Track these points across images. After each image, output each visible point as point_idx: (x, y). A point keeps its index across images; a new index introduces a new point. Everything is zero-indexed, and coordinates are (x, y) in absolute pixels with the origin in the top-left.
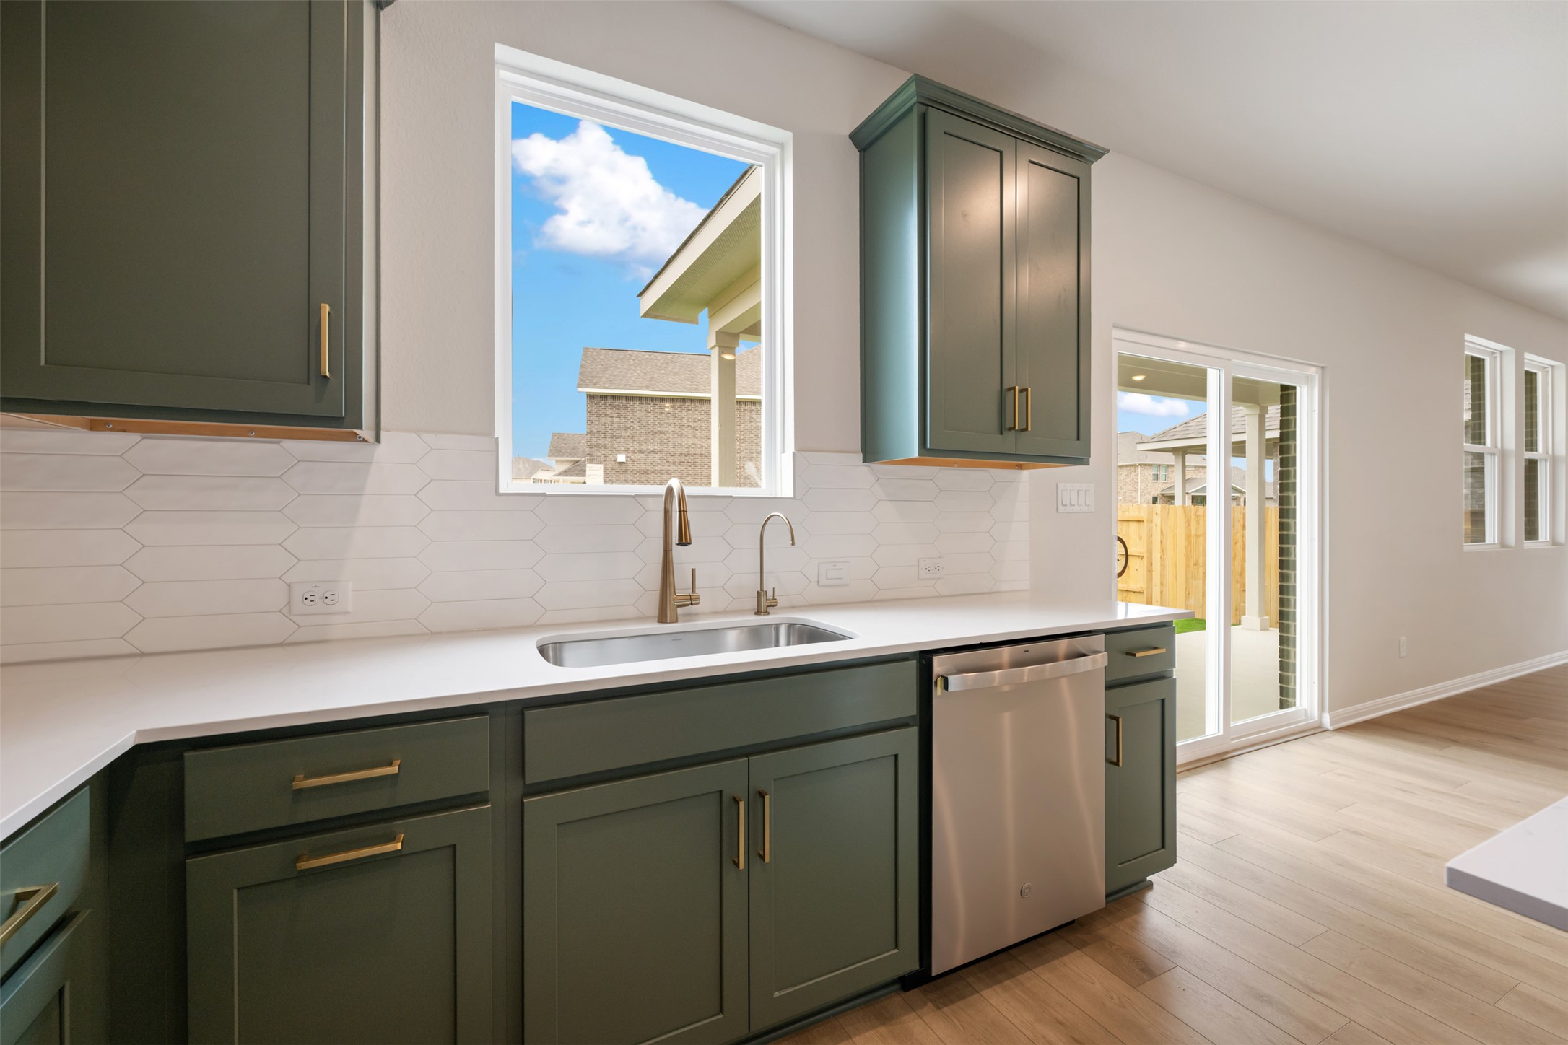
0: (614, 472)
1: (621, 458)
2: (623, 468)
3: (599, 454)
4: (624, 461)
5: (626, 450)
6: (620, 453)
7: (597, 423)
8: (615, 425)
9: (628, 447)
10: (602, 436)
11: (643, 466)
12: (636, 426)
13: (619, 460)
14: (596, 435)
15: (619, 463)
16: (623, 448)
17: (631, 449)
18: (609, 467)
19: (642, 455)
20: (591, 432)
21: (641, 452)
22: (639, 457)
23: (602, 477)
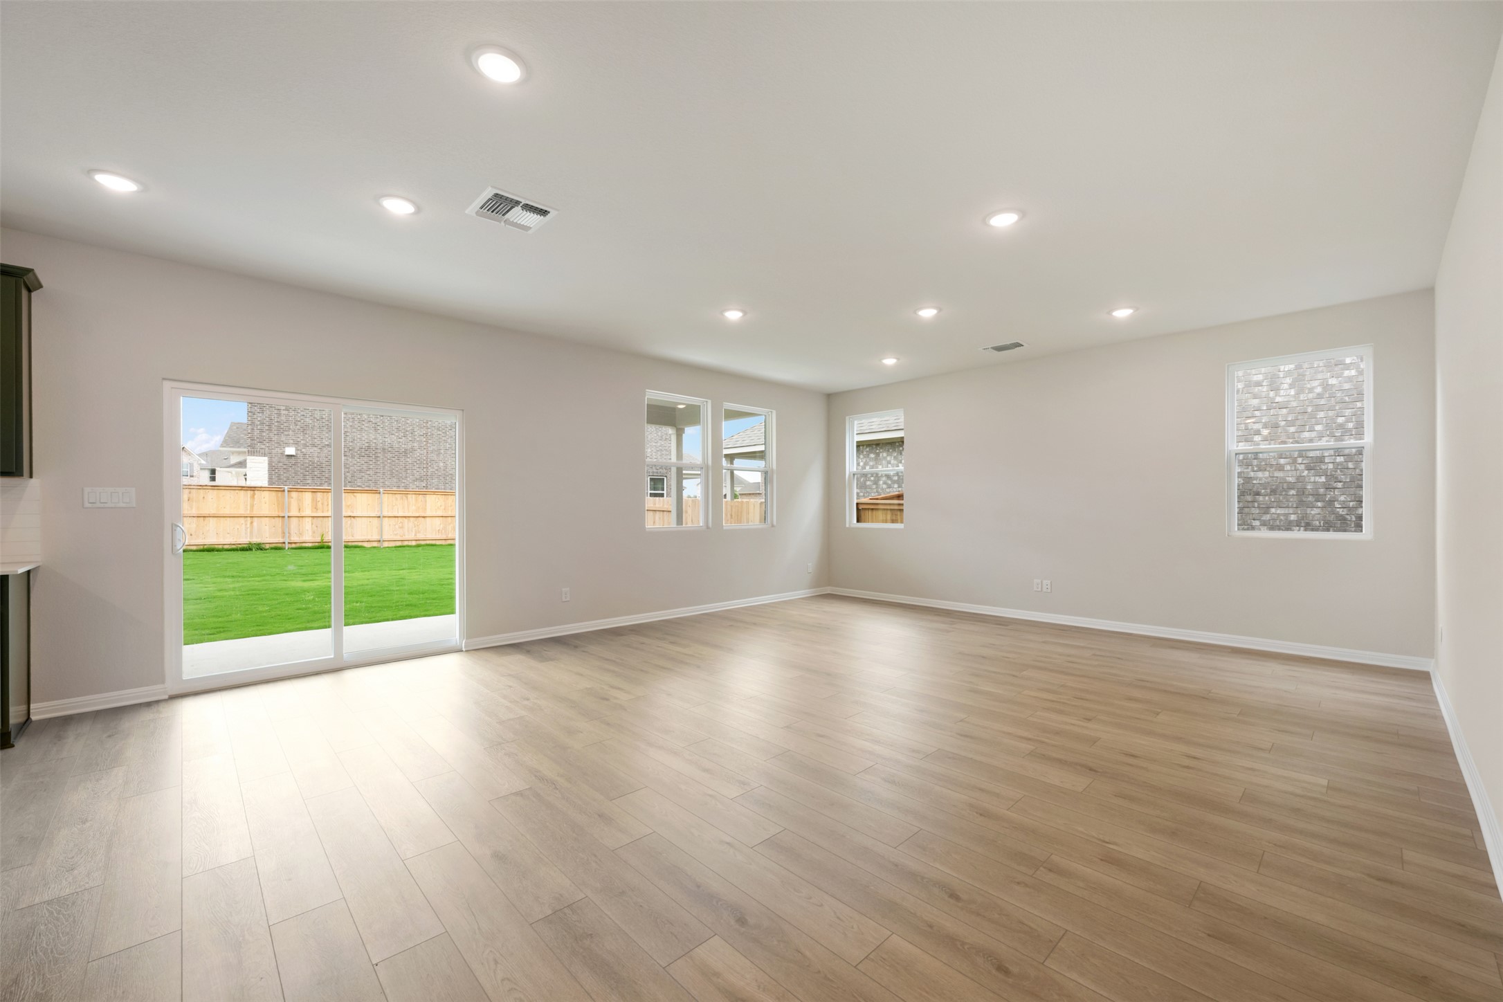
0: (281, 464)
1: (290, 451)
2: (293, 461)
3: (263, 447)
4: (294, 453)
5: (296, 443)
6: (288, 446)
7: (260, 415)
8: (283, 418)
9: (299, 440)
10: (267, 428)
11: (316, 459)
12: (307, 420)
13: (287, 453)
14: (259, 427)
15: (288, 456)
16: (292, 441)
17: (302, 442)
18: (276, 460)
19: (315, 449)
20: (253, 423)
21: (314, 445)
22: (312, 451)
23: (267, 469)
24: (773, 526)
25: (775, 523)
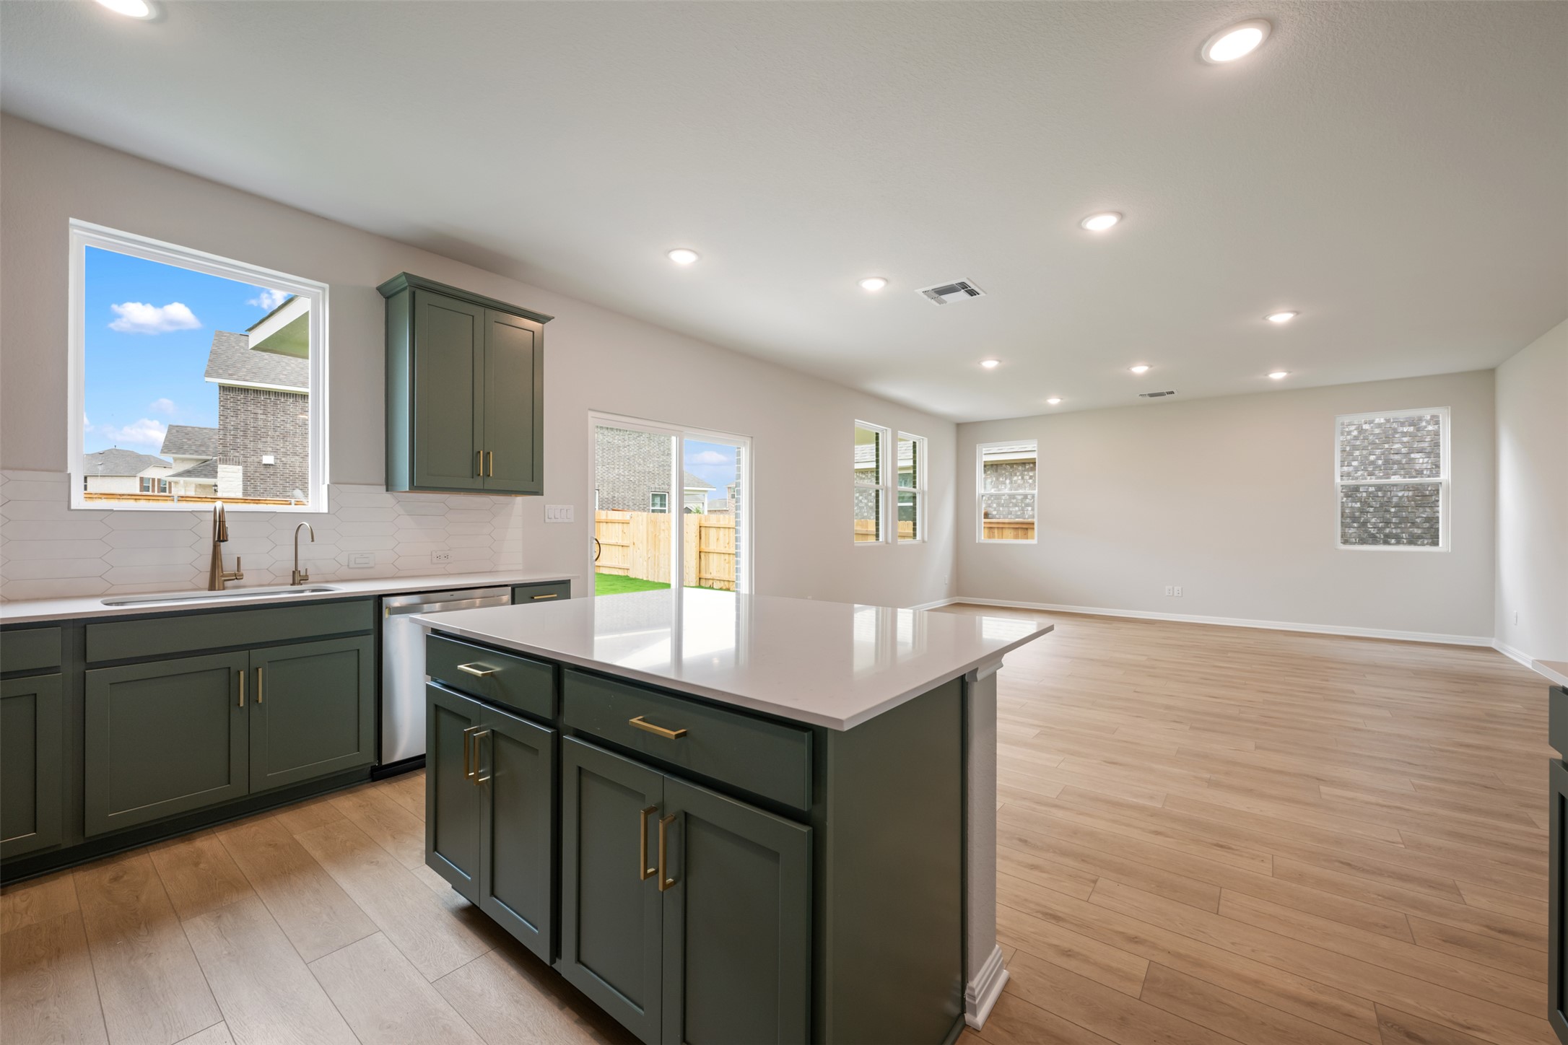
0: (257, 474)
1: (269, 459)
2: (271, 470)
3: (237, 454)
4: (272, 462)
5: (275, 451)
6: (266, 454)
7: (234, 419)
8: (260, 423)
9: (278, 447)
10: (242, 433)
11: (298, 469)
12: (288, 425)
13: (264, 462)
14: (232, 433)
15: (265, 465)
16: (270, 449)
17: (282, 450)
18: (251, 469)
19: (297, 458)
20: (225, 428)
21: (295, 454)
22: (293, 460)
23: (241, 479)
24: (924, 541)
25: (926, 539)
